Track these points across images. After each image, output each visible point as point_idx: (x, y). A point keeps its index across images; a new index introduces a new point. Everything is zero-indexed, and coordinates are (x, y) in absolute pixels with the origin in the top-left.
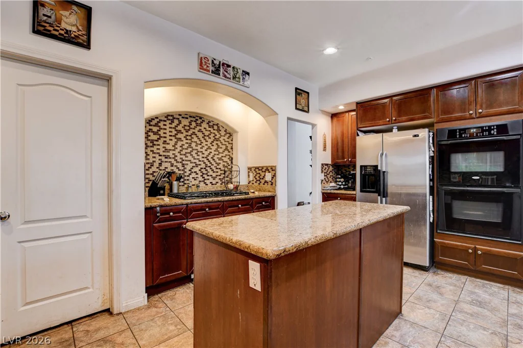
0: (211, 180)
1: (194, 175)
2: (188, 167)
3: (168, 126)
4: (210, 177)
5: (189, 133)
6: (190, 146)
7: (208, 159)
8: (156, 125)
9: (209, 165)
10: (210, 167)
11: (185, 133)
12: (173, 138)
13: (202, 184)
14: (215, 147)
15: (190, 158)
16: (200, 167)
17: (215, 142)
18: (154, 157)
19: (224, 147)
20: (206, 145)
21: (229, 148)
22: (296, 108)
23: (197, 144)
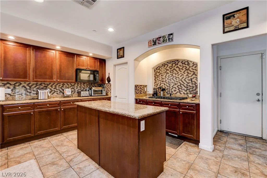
0: (184, 91)
1: (174, 89)
2: (172, 85)
3: (163, 68)
4: (183, 90)
5: (172, 70)
6: (172, 75)
7: (182, 81)
8: (159, 69)
9: (182, 83)
10: (183, 85)
11: (170, 70)
12: (165, 73)
13: (178, 93)
14: (186, 74)
15: (172, 81)
16: (177, 85)
17: (186, 71)
18: (158, 82)
19: (192, 73)
20: (181, 73)
21: (196, 73)
22: (224, 32)
23: (176, 74)
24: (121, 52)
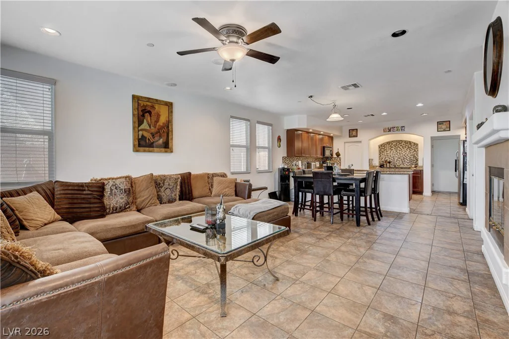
0: (407, 163)
1: (398, 162)
2: (396, 159)
3: (388, 146)
5: (396, 147)
6: (396, 151)
7: (405, 156)
8: (384, 146)
10: (405, 158)
11: (394, 147)
12: (390, 150)
13: (402, 165)
14: (409, 151)
15: (396, 155)
16: (401, 159)
17: (409, 149)
18: (383, 156)
19: (413, 150)
20: (404, 150)
21: (416, 150)
22: (438, 131)
23: (400, 151)
24: (354, 133)
